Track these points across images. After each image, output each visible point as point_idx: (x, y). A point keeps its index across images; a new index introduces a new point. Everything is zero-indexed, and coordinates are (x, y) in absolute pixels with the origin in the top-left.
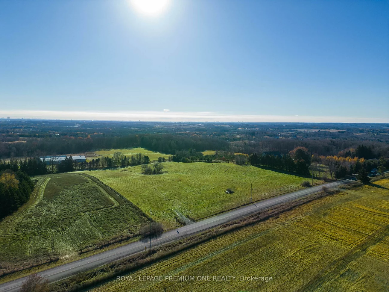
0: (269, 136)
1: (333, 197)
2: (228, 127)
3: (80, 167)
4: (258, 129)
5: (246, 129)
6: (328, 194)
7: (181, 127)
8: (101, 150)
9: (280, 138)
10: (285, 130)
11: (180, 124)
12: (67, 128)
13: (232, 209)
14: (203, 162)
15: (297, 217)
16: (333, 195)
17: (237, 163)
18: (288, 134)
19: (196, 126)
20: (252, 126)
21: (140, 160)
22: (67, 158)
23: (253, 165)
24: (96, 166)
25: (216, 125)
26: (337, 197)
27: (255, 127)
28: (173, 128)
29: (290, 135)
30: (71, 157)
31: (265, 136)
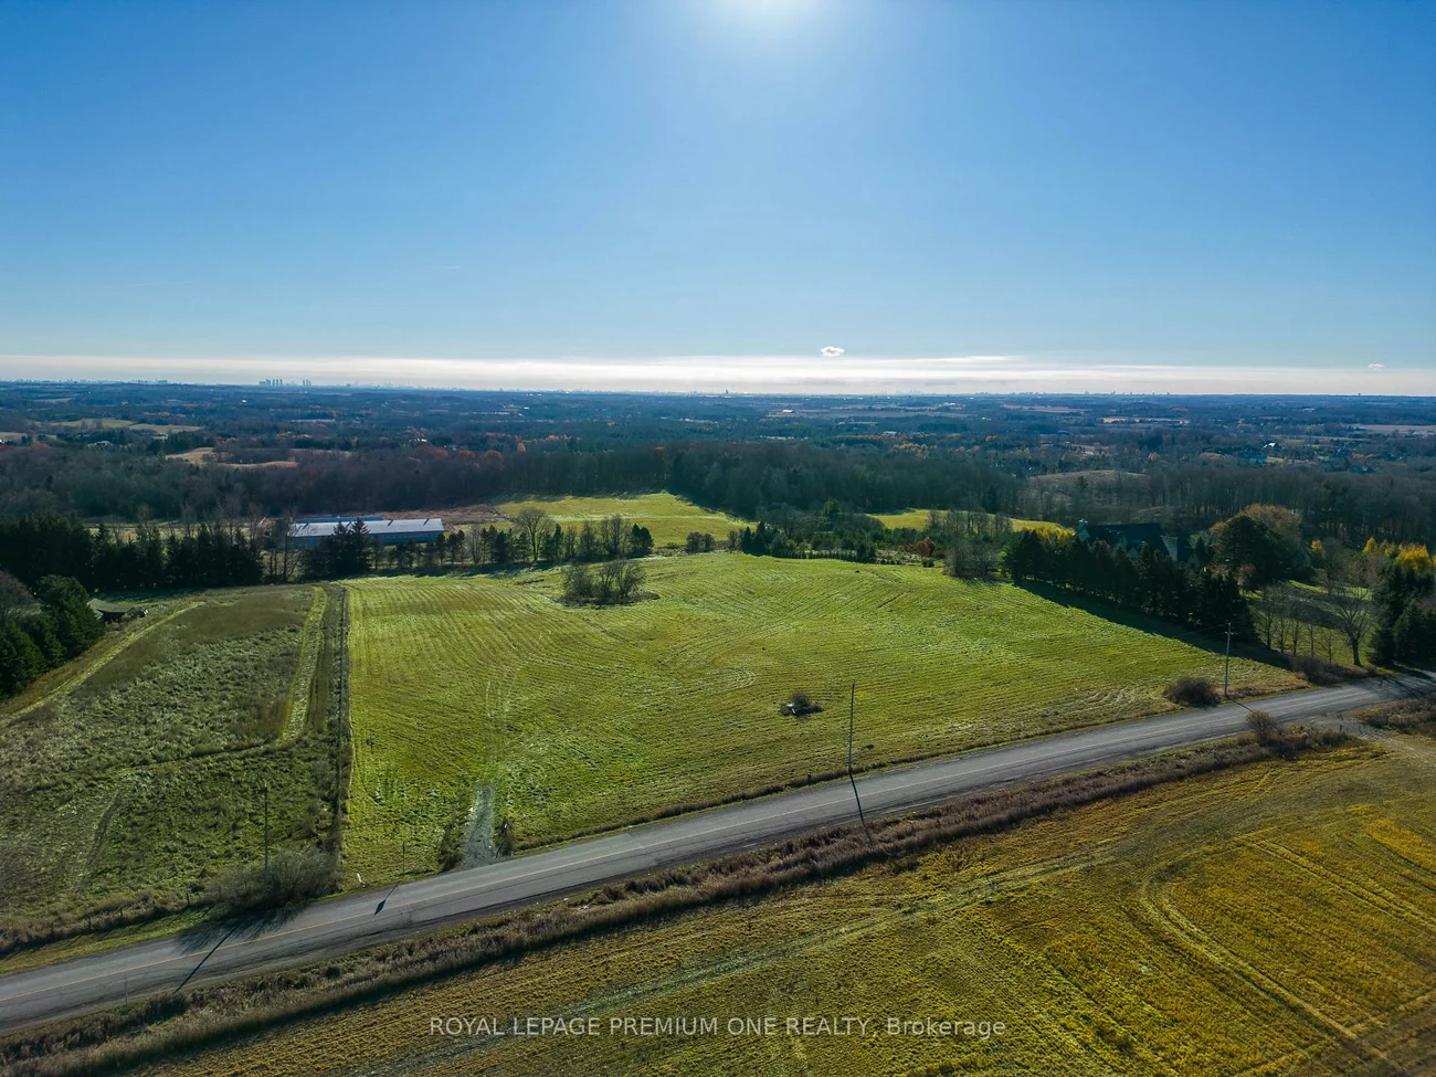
0: (1224, 452)
1: (1286, 770)
2: (1063, 414)
3: (391, 560)
4: (1187, 422)
5: (1135, 422)
6: (1264, 751)
7: (872, 415)
8: (525, 499)
9: (1270, 460)
10: (1308, 428)
11: (870, 402)
12: (472, 417)
13: (734, 799)
14: (844, 558)
15: (1009, 875)
16: (1290, 759)
17: (960, 572)
18: (1317, 442)
19: (930, 412)
20: (1164, 411)
21: (616, 543)
22: (341, 527)
23: (1018, 582)
24: (452, 561)
25: (1012, 407)
26: (1305, 773)
27: (1180, 415)
28: (837, 420)
29: (1320, 450)
30: (359, 526)
31: (1204, 451)
